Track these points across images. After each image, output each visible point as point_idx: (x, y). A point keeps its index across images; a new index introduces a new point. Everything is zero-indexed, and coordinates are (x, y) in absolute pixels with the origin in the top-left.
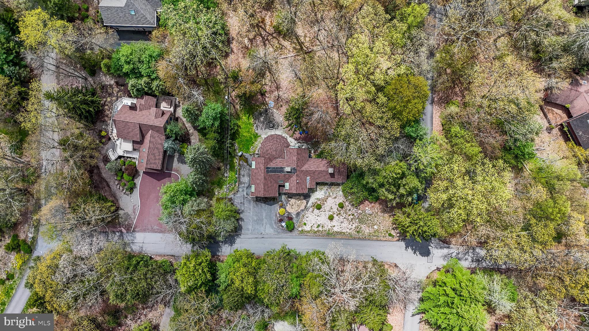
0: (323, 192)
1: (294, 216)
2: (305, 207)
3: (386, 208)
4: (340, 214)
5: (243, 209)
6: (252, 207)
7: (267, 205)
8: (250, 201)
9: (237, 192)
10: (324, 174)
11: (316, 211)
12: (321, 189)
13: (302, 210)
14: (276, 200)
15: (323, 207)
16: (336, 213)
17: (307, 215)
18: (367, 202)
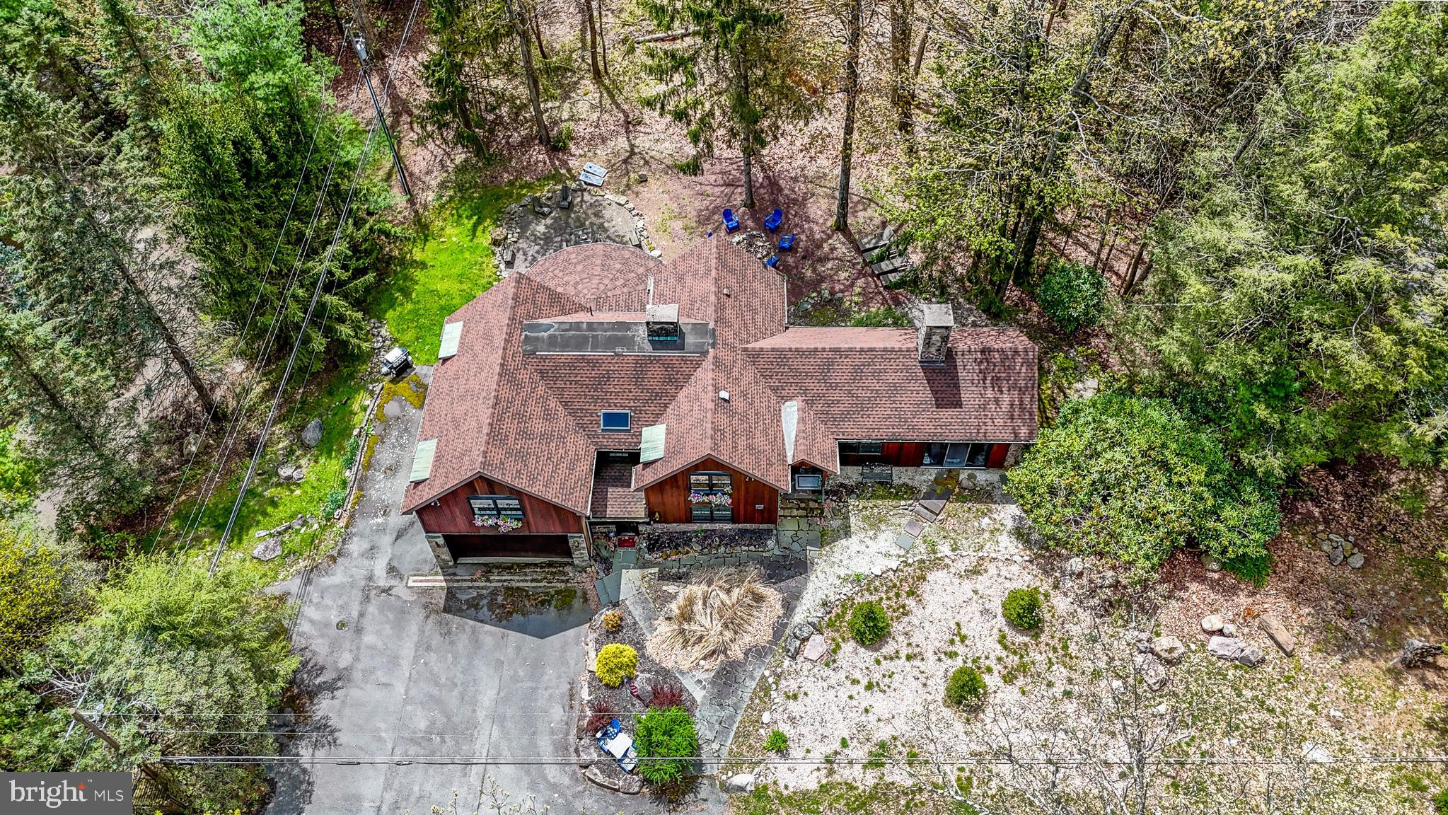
0: (886, 540)
1: (699, 694)
2: (779, 630)
3: (1343, 624)
4: (1023, 668)
5: (345, 660)
6: (407, 649)
7: (513, 636)
8: (402, 612)
9: (333, 559)
10: (892, 378)
11: (853, 656)
12: (876, 523)
13: (758, 652)
14: (577, 603)
15: (897, 628)
16: (997, 668)
17: (790, 684)
18: (1194, 587)
